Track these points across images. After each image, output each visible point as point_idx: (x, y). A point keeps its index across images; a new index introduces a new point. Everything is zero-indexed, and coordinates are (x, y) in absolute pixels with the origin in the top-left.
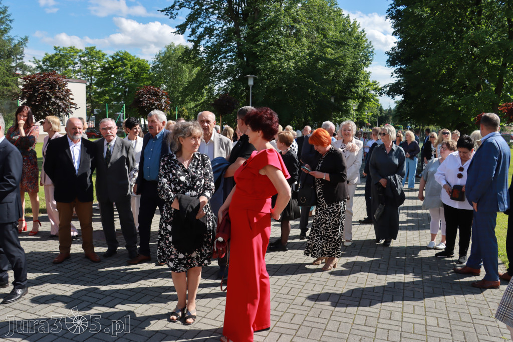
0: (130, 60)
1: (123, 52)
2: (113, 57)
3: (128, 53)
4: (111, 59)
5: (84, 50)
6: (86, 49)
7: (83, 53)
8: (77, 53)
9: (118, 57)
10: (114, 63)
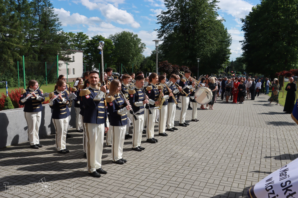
0: (103, 40)
1: (99, 35)
2: (93, 38)
3: (101, 36)
4: (92, 39)
5: (76, 34)
6: (77, 33)
7: (76, 36)
8: (73, 35)
9: (96, 38)
10: (95, 41)
